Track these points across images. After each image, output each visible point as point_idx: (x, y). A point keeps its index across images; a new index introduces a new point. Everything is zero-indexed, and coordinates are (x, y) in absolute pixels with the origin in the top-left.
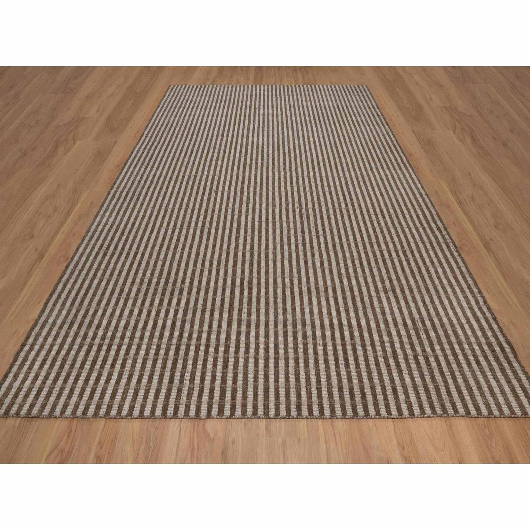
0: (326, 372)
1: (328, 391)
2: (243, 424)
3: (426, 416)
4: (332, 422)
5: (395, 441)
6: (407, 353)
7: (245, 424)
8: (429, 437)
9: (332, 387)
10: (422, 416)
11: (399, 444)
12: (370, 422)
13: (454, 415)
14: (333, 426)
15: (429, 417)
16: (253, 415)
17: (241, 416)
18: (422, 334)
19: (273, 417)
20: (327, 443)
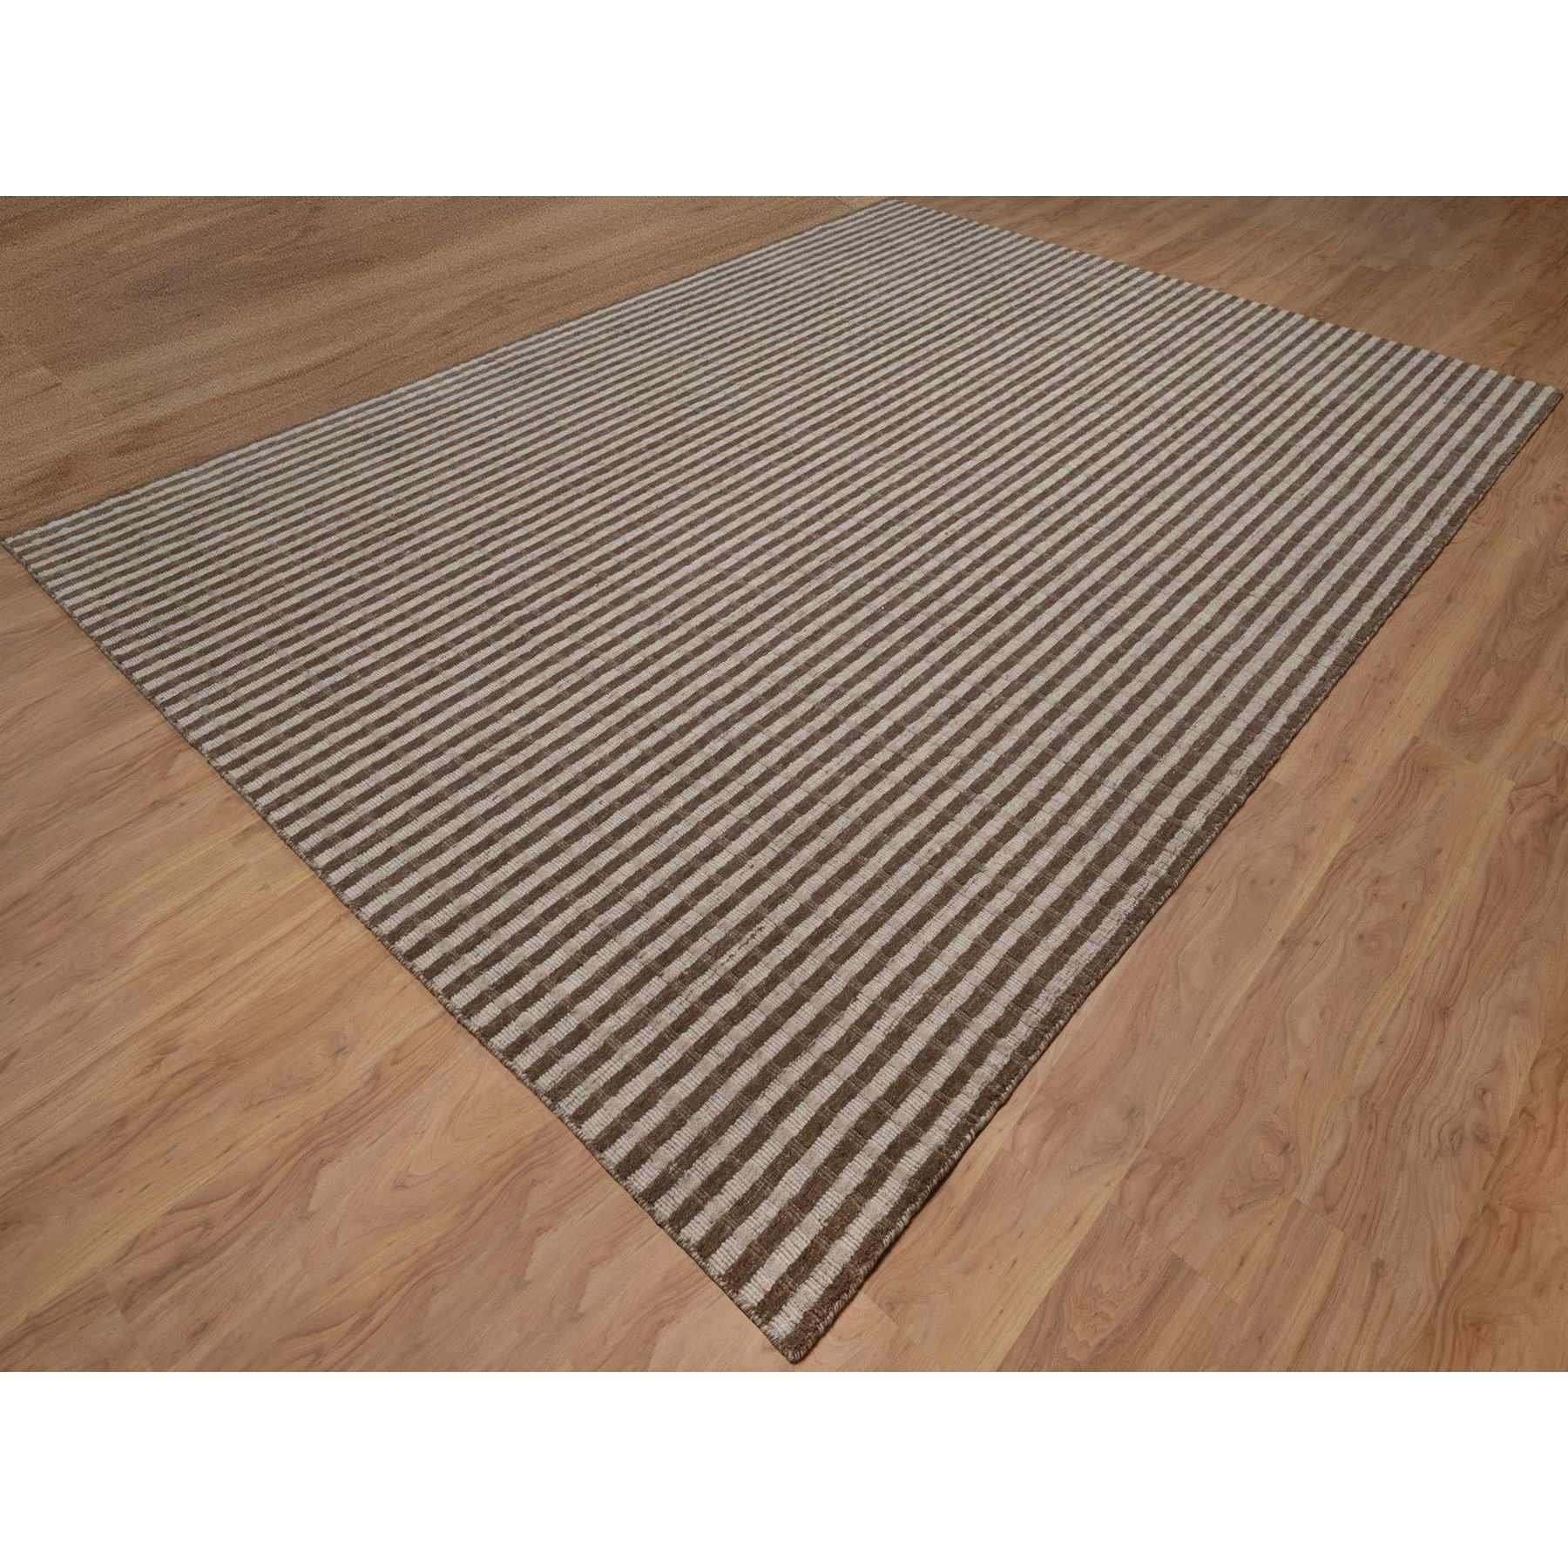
0: (441, 843)
1: (402, 868)
2: (227, 795)
3: (510, 1063)
4: (346, 915)
5: (399, 1039)
6: (642, 952)
7: (228, 799)
8: (466, 1098)
9: (416, 870)
10: (501, 1056)
11: (398, 1049)
12: (403, 976)
13: (567, 1120)
14: (338, 921)
15: (513, 1071)
16: (249, 794)
17: (233, 782)
18: (731, 956)
19: (272, 822)
20: (297, 929)
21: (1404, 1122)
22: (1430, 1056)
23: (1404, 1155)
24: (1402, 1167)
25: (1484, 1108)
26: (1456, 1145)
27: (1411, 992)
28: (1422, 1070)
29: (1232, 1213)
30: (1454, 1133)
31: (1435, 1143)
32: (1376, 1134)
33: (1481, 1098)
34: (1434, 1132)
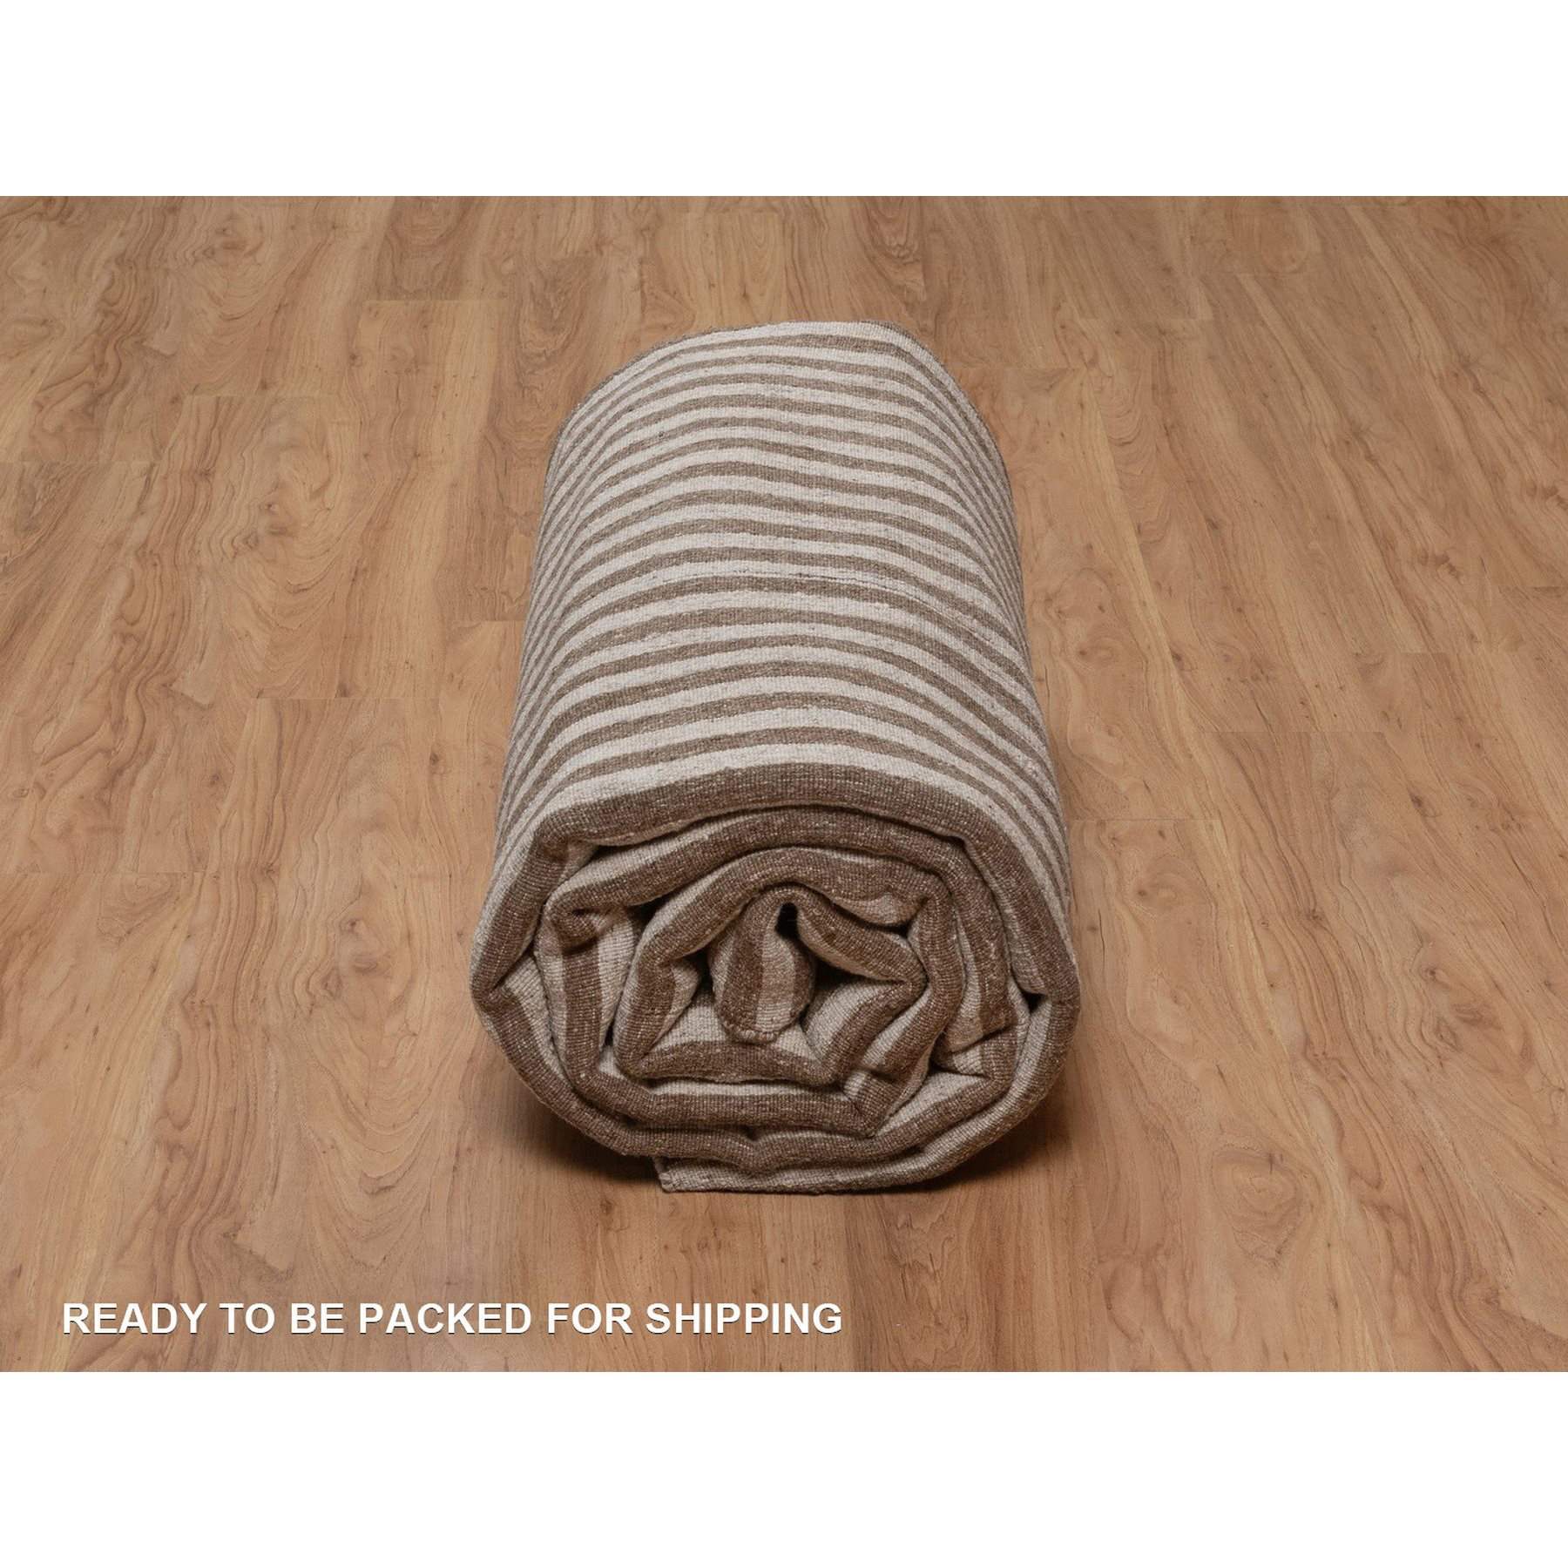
21: (1376, 1051)
22: (1339, 969)
23: (1406, 1083)
24: (1413, 1094)
25: (1446, 987)
26: (1452, 1041)
27: (1257, 917)
28: (1345, 989)
29: (1275, 1263)
30: (1437, 1030)
31: (1427, 1051)
32: (1356, 1082)
33: (1434, 979)
34: (1416, 1042)
